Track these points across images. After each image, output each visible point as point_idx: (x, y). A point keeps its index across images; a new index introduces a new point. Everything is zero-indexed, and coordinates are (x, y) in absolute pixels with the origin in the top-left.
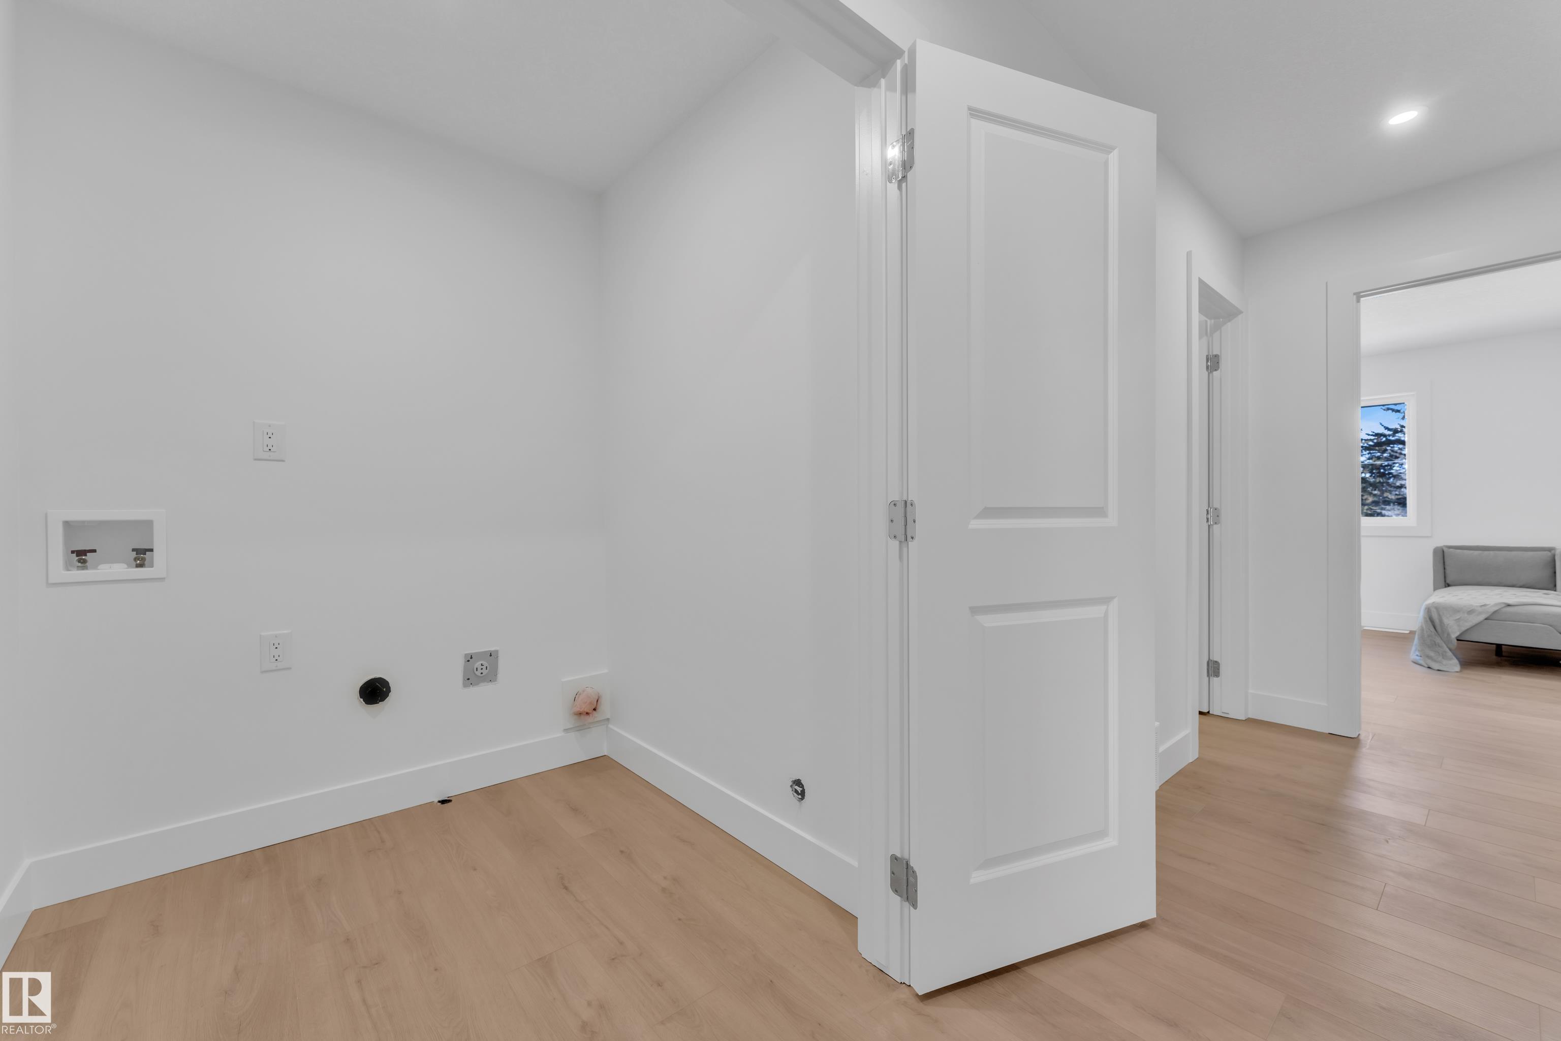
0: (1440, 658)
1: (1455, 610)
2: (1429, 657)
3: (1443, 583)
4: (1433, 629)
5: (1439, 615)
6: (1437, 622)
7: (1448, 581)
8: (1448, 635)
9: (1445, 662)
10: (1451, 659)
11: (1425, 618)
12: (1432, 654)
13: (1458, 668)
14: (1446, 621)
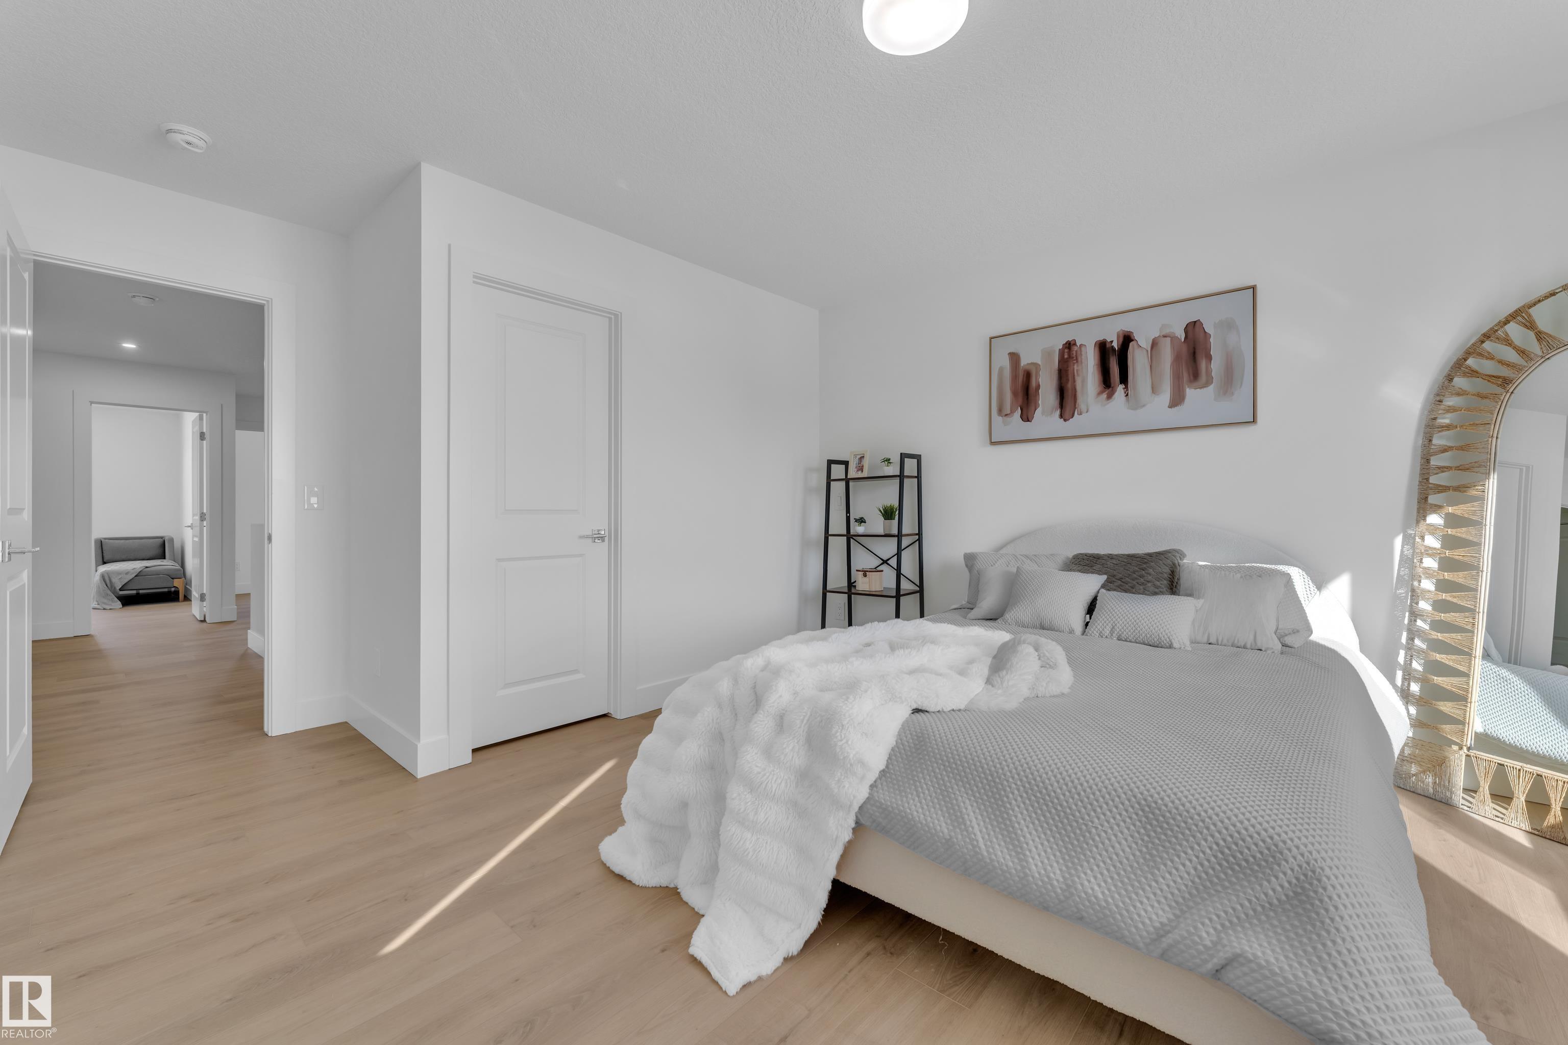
0: (110, 603)
1: (118, 573)
2: (105, 603)
3: (101, 562)
4: (105, 586)
5: (109, 577)
6: (108, 582)
7: (105, 561)
8: (115, 588)
9: (113, 604)
10: (117, 602)
11: (100, 580)
12: (105, 601)
13: (121, 606)
14: (113, 580)
